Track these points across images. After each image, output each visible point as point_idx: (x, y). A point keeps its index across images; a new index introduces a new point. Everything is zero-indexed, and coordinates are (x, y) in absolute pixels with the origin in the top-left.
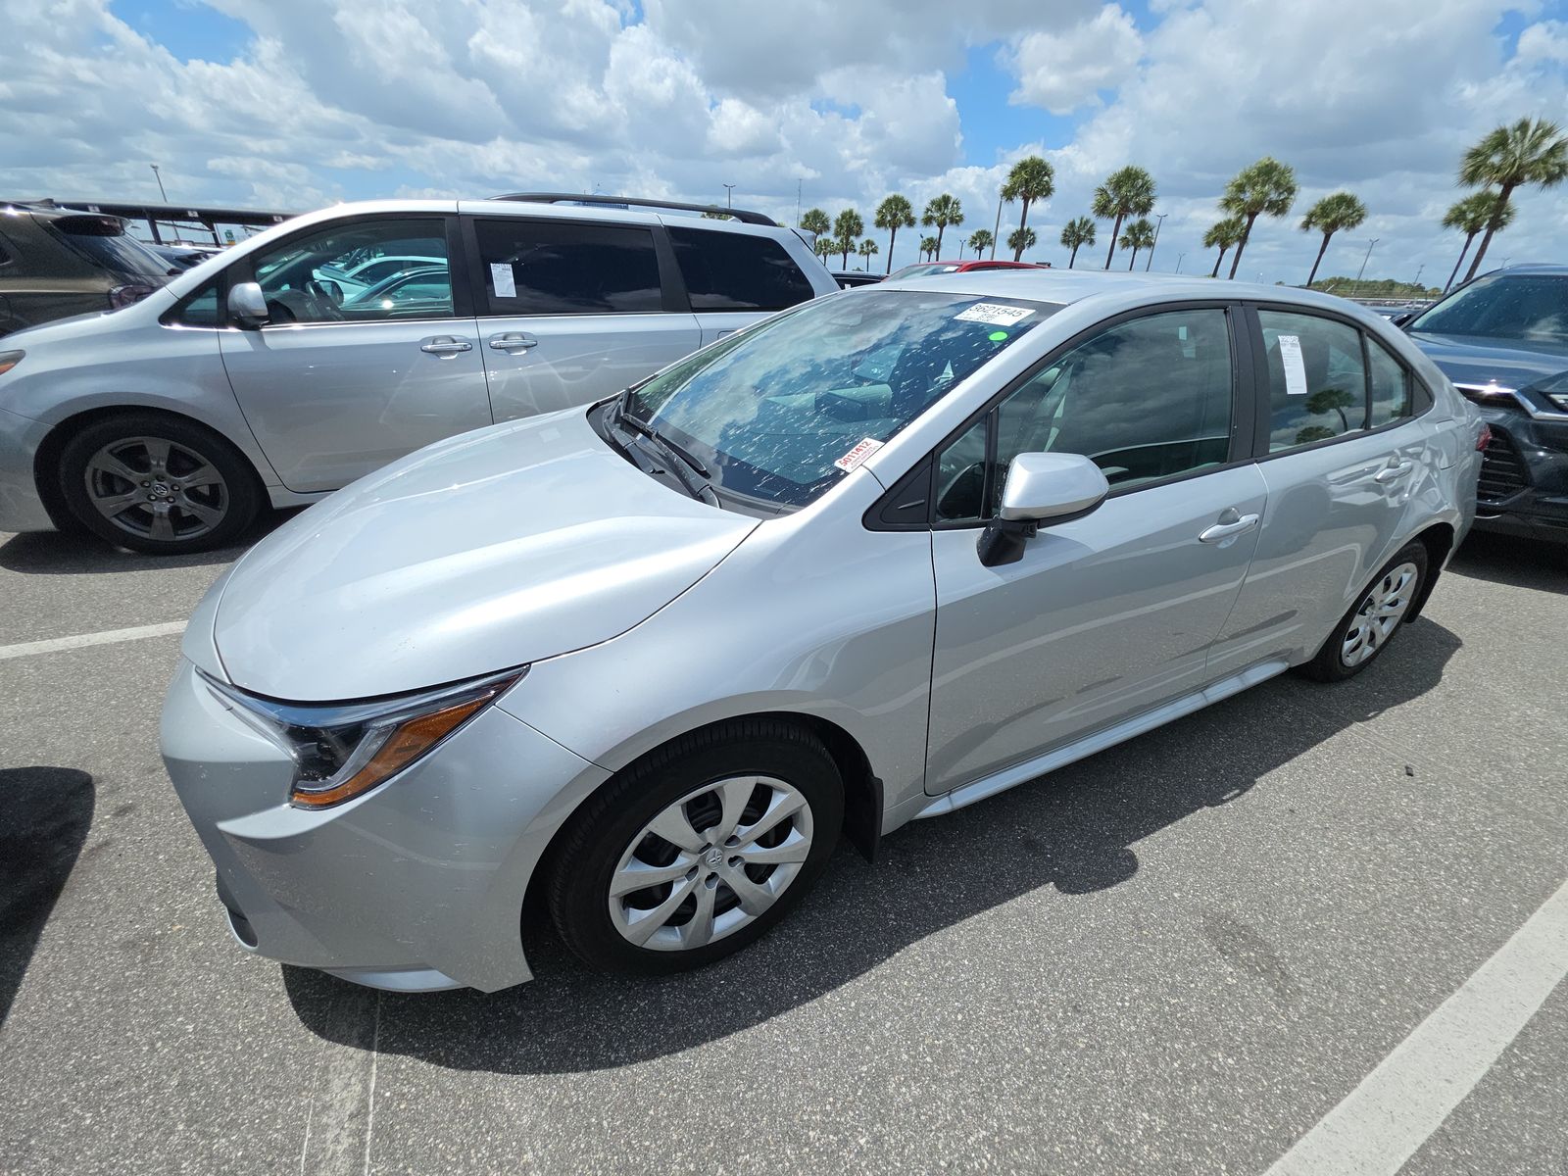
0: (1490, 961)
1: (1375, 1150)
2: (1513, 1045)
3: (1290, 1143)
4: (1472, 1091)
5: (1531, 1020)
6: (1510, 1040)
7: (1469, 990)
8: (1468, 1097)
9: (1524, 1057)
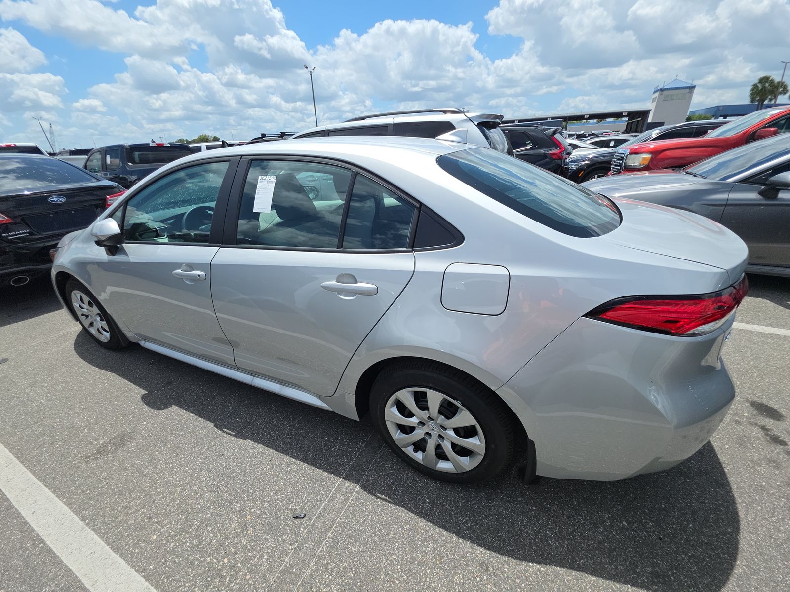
0: (103, 543)
1: (13, 485)
2: (45, 544)
3: (22, 462)
4: (26, 521)
5: (58, 557)
6: (48, 543)
7: (83, 528)
8: (24, 519)
9: (37, 548)
